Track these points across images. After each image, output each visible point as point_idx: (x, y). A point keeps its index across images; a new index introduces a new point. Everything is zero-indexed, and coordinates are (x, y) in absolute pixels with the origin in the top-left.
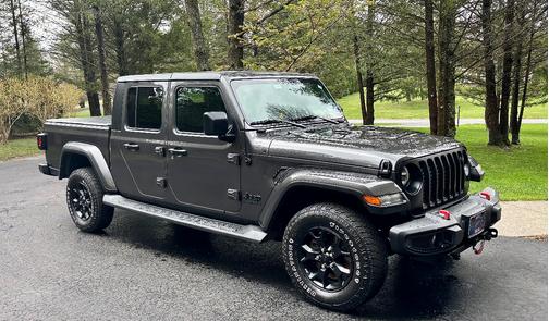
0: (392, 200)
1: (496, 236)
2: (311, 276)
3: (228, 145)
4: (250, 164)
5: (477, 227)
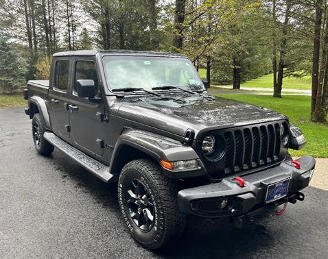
0: (187, 166)
1: (302, 199)
2: (133, 215)
3: (97, 106)
4: (108, 121)
5: (278, 194)
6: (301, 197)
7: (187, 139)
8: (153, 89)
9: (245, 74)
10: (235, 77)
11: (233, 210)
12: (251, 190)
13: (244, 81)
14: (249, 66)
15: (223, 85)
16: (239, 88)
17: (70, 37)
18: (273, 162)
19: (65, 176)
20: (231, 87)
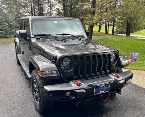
5: (102, 90)
6: (120, 92)
7: (53, 60)
8: (57, 35)
9: (133, 29)
10: (127, 30)
11: (73, 98)
12: (84, 88)
13: (133, 32)
14: (135, 25)
15: (122, 34)
16: (129, 35)
17: (49, 12)
18: (106, 73)
19: (22, 74)
20: (125, 35)
